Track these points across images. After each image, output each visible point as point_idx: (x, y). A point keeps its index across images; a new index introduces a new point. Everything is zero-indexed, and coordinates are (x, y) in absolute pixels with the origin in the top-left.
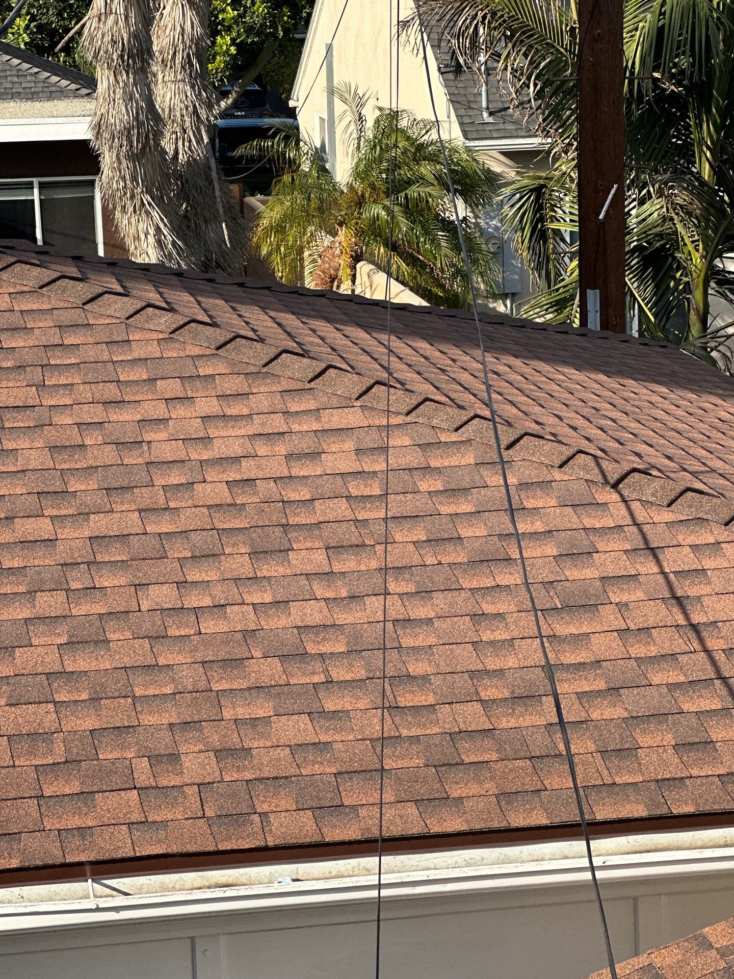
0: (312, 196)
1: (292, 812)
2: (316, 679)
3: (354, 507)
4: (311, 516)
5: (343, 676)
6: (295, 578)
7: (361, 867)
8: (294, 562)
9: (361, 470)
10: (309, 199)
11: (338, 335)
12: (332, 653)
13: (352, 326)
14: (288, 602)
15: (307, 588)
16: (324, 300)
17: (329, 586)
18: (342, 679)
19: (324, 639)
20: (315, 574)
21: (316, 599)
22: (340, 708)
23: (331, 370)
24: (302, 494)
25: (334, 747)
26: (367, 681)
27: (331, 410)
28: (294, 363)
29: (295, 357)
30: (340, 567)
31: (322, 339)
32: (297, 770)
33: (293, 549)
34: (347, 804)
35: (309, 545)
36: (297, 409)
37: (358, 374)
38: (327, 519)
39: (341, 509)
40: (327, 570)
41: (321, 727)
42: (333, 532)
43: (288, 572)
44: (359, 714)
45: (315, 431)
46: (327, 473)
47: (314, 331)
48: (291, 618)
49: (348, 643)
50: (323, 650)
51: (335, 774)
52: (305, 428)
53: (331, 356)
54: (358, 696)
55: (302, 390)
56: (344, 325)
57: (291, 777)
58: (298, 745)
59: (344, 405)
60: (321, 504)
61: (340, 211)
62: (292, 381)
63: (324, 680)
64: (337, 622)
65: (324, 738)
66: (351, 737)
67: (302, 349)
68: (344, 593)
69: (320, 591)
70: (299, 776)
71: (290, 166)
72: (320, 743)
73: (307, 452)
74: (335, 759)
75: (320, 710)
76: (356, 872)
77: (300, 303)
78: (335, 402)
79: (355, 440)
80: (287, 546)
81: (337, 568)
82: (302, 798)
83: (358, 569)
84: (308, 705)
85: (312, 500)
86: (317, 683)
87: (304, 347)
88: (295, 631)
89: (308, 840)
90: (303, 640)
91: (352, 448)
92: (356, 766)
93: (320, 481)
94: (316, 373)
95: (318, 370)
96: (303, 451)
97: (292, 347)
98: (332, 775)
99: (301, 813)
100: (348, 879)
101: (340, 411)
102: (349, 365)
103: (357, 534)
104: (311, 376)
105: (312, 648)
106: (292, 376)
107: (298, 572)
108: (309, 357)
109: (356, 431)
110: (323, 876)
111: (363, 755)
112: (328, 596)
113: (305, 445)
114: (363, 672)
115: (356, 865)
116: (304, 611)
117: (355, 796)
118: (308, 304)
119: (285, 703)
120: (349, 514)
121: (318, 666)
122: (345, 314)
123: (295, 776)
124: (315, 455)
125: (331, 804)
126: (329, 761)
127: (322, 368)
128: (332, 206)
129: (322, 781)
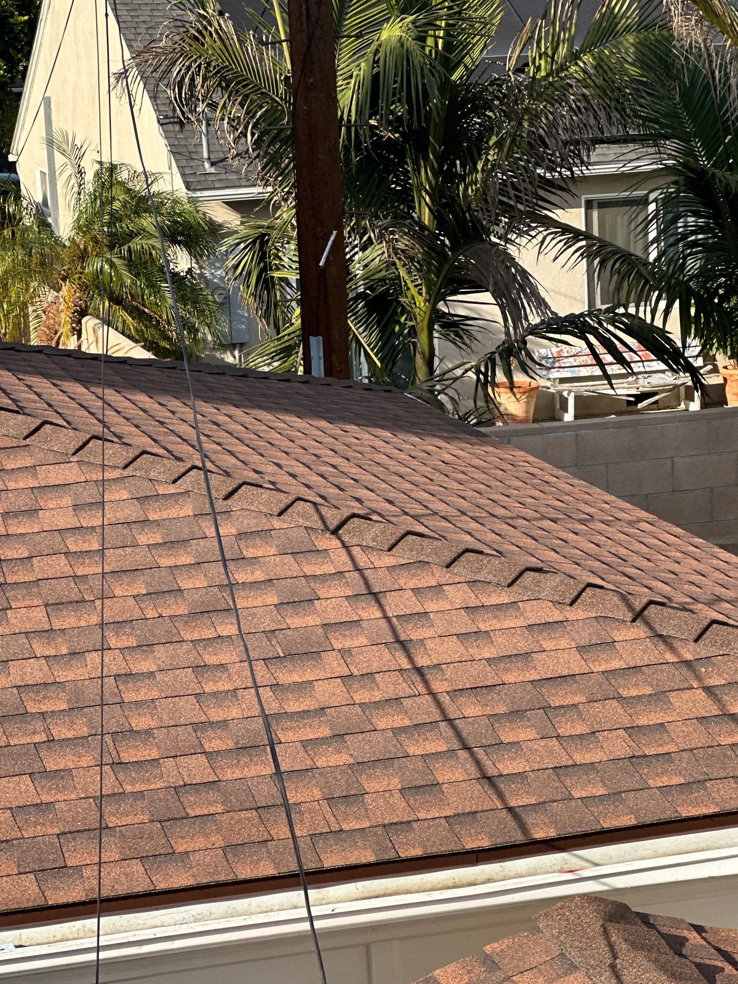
0: (34, 251)
1: (15, 877)
2: (37, 738)
3: (72, 563)
4: (29, 573)
5: (65, 734)
6: (14, 636)
7: (86, 929)
8: (13, 621)
9: (79, 525)
10: (30, 256)
11: (55, 390)
12: (53, 712)
13: (70, 381)
14: (7, 661)
15: (26, 646)
16: (42, 356)
17: (49, 644)
18: (63, 737)
19: (44, 698)
20: (34, 632)
21: (36, 657)
22: (62, 767)
23: (47, 426)
24: (19, 552)
25: (56, 807)
26: (90, 738)
27: (48, 467)
28: (8, 420)
29: (10, 414)
30: (60, 623)
31: (39, 395)
32: (19, 833)
33: (11, 608)
34: (71, 865)
35: (28, 603)
36: (13, 467)
37: (74, 429)
38: (46, 576)
39: (60, 565)
40: (47, 627)
41: (42, 788)
42: (52, 589)
43: (7, 631)
44: (82, 772)
45: (32, 488)
46: (45, 529)
47: (30, 387)
48: (11, 678)
49: (69, 701)
50: (44, 708)
51: (58, 835)
52: (21, 485)
53: (47, 412)
54: (80, 753)
55: (17, 447)
56: (61, 380)
57: (13, 840)
58: (19, 807)
59: (61, 461)
60: (39, 562)
61: (63, 266)
62: (7, 439)
63: (46, 739)
64: (58, 680)
65: (46, 798)
66: (73, 796)
67: (17, 406)
68: (64, 651)
69: (40, 650)
70: (21, 838)
71: (10, 221)
72: (42, 803)
73: (23, 509)
74: (58, 819)
75: (42, 769)
76: (81, 935)
77: (15, 360)
78: (51, 458)
79: (73, 496)
80: (6, 605)
81: (57, 625)
82: (23, 861)
83: (78, 625)
84: (30, 765)
85: (31, 558)
86: (38, 743)
87: (20, 404)
88: (15, 690)
89: (31, 904)
90: (23, 699)
91: (70, 503)
92: (80, 826)
93: (38, 538)
94: (31, 430)
95: (33, 427)
96: (19, 508)
97: (9, 405)
98: (55, 836)
99: (23, 877)
100: (73, 942)
101: (57, 466)
102: (66, 421)
103: (76, 590)
104: (26, 433)
105: (32, 708)
106: (6, 433)
107: (17, 631)
108: (25, 414)
109: (73, 487)
110: (47, 941)
111: (87, 814)
112: (48, 653)
113: (23, 502)
114: (85, 729)
115: (81, 927)
116: (24, 670)
117: (79, 856)
118: (25, 360)
119: (5, 765)
120: (68, 571)
121: (39, 725)
122: (63, 369)
123: (16, 839)
124: (33, 512)
125: (54, 866)
126: (52, 822)
127: (38, 424)
128: (54, 261)
129: (44, 843)
